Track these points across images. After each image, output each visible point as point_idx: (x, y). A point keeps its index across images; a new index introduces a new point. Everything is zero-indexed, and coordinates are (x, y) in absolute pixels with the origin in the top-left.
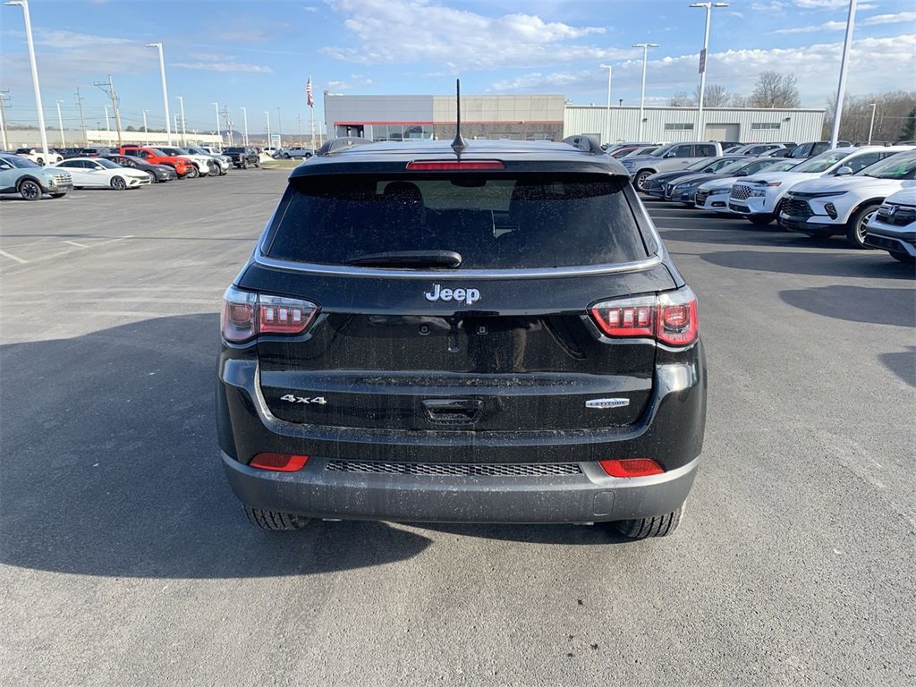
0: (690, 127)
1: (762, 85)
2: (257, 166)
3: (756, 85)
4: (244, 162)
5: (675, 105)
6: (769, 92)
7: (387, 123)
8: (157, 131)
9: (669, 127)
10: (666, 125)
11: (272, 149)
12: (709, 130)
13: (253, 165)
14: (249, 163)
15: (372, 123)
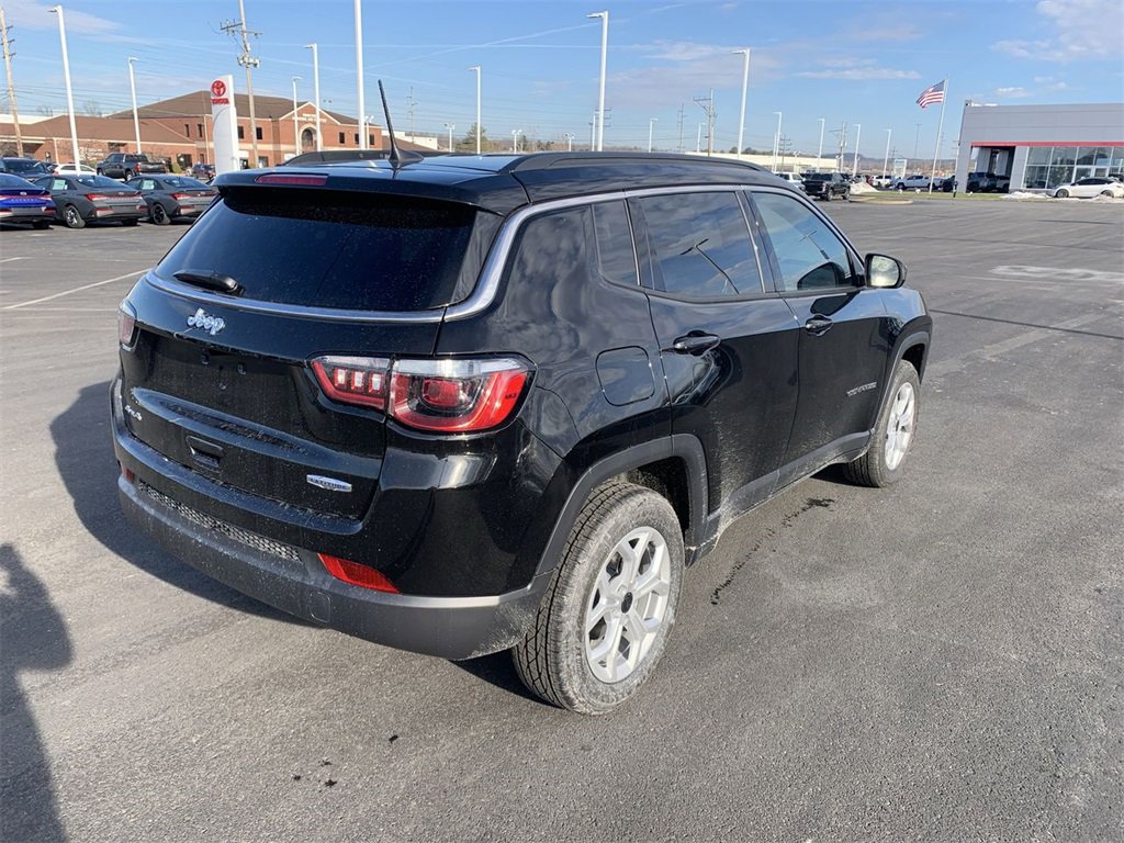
2: (844, 198)
4: (827, 191)
7: (1053, 144)
8: (764, 154)
11: (887, 177)
13: (840, 196)
14: (834, 193)
15: (1028, 144)
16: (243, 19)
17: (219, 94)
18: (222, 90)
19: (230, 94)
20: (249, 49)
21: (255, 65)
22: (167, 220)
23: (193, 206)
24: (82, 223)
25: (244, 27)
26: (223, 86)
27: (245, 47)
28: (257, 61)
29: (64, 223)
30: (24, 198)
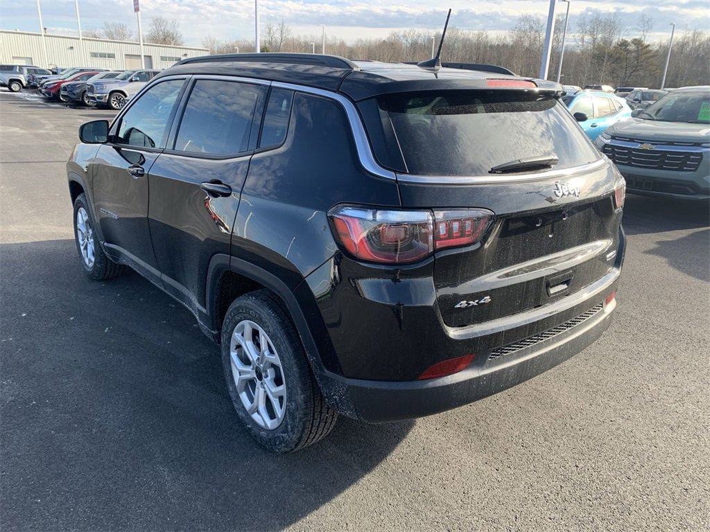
0: (111, 56)
1: (154, 27)
3: (150, 26)
5: (95, 37)
6: (161, 33)
9: (94, 55)
10: (91, 53)
12: (128, 60)
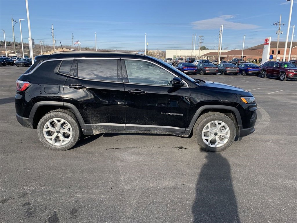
16: (280, 21)
17: (266, 42)
18: (267, 41)
19: (269, 42)
20: (280, 29)
21: (281, 33)
22: (223, 74)
23: (230, 71)
24: (203, 74)
25: (280, 23)
26: (268, 40)
27: (279, 28)
28: (282, 32)
29: (200, 74)
30: (191, 68)
